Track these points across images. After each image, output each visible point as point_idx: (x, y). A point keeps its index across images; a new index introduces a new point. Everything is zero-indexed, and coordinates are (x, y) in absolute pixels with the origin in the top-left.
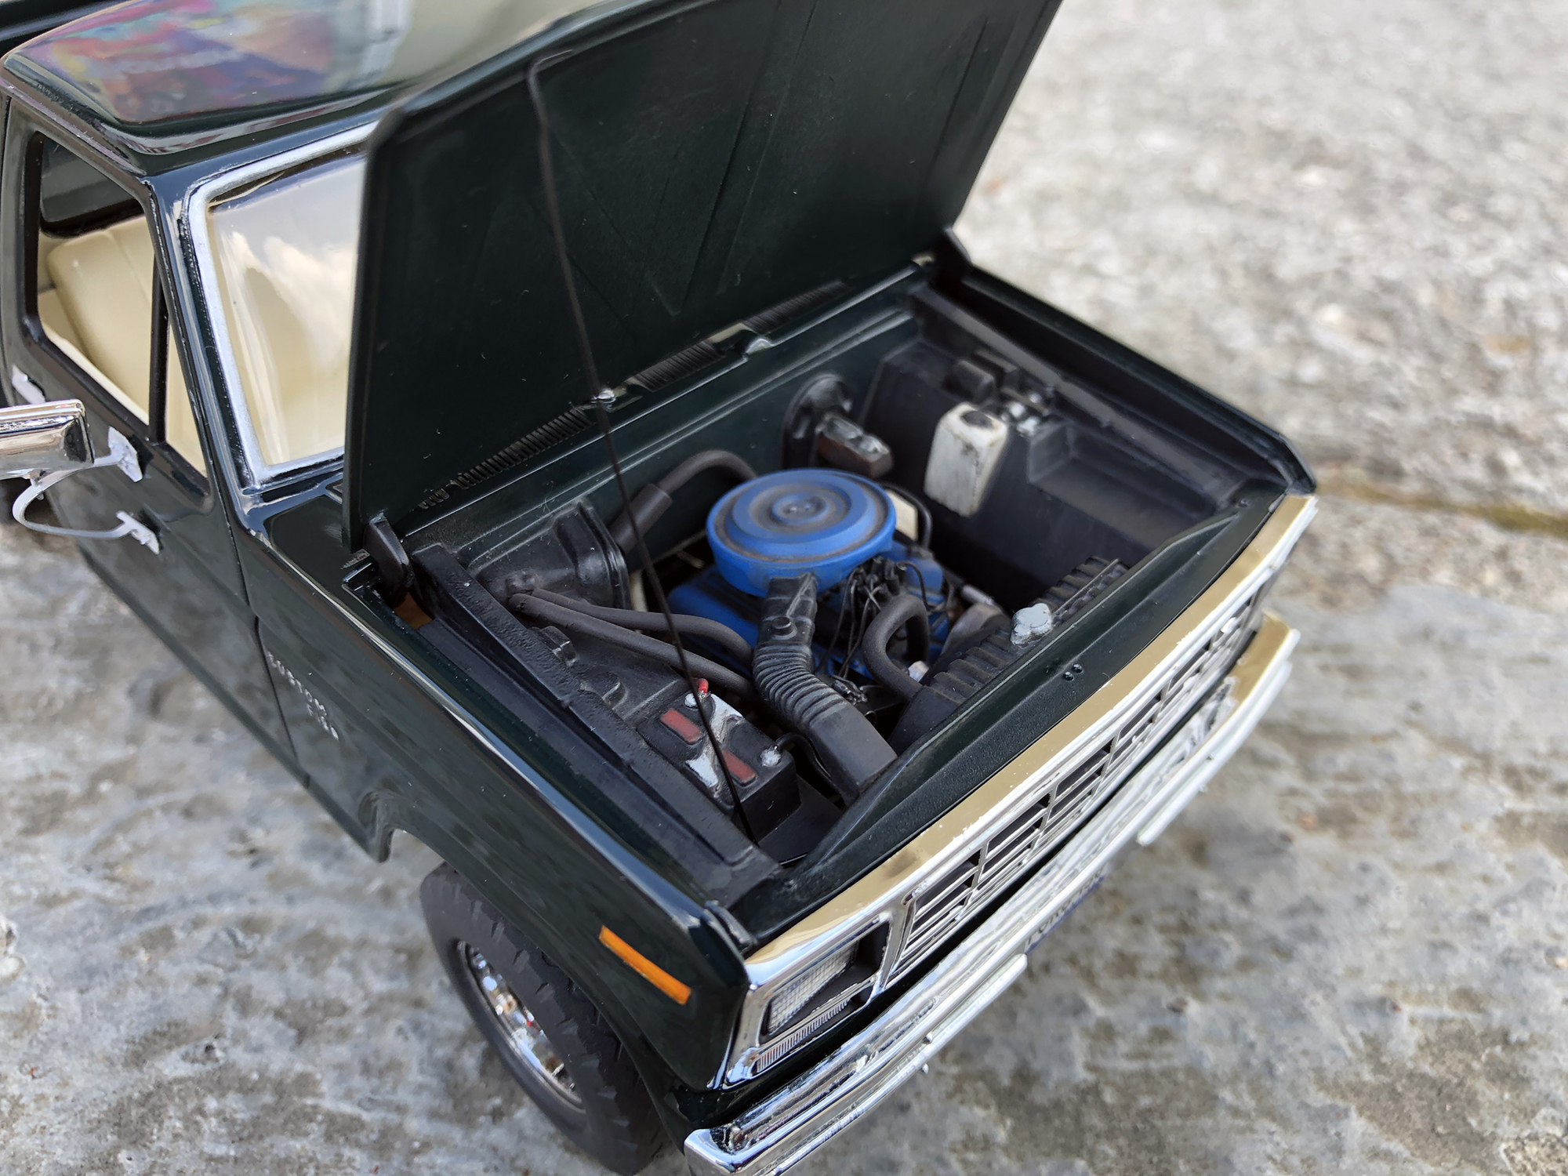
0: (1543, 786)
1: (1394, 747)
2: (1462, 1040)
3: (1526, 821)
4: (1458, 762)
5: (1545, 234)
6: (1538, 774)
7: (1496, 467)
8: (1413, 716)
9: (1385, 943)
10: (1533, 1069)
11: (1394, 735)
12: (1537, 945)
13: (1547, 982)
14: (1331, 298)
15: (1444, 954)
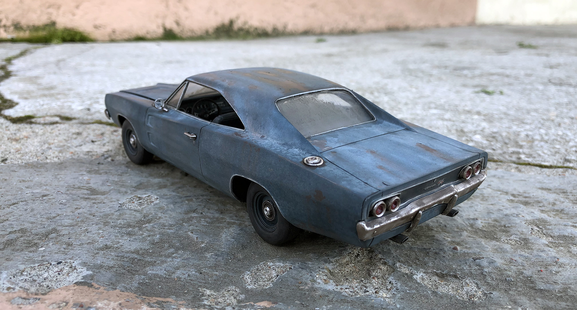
0: (521, 197)
1: (483, 190)
2: (494, 226)
3: (516, 201)
4: (499, 193)
5: (539, 126)
6: (521, 195)
7: (519, 158)
8: (489, 187)
9: (476, 212)
10: (512, 230)
11: (484, 188)
12: (514, 214)
13: (516, 219)
14: (479, 134)
15: (490, 214)
